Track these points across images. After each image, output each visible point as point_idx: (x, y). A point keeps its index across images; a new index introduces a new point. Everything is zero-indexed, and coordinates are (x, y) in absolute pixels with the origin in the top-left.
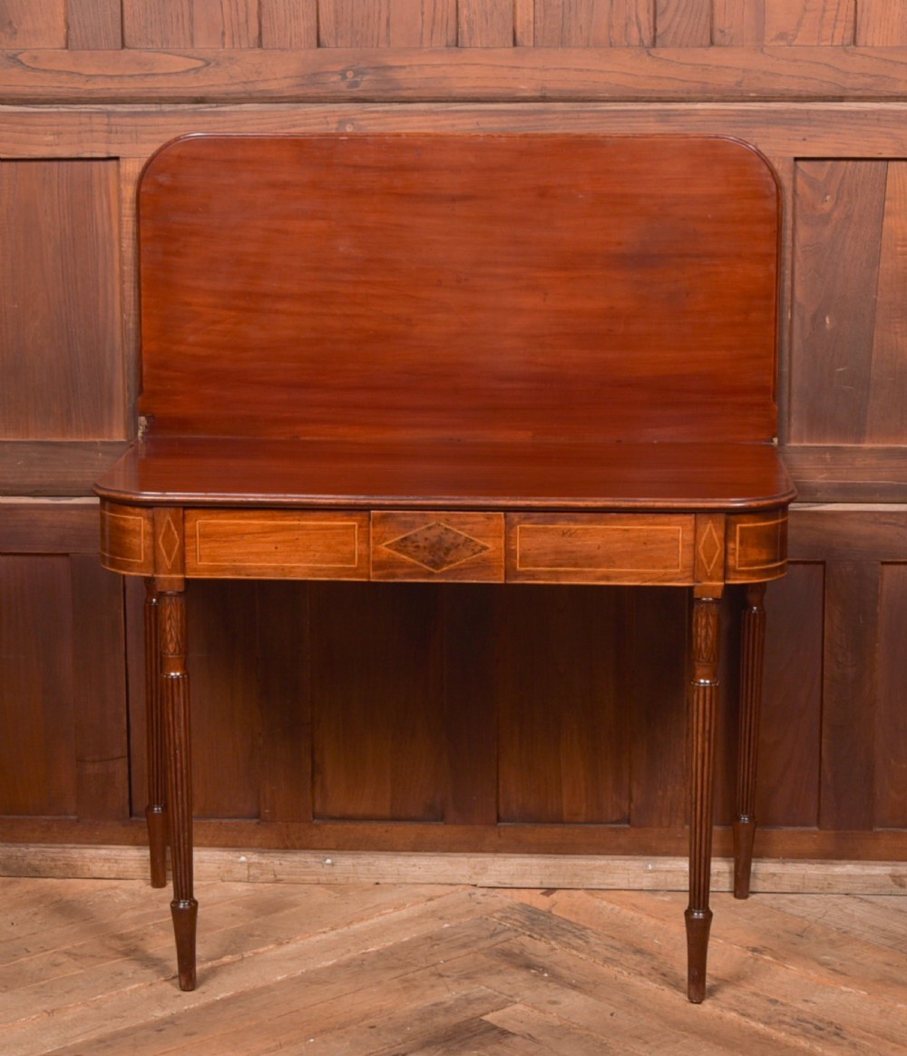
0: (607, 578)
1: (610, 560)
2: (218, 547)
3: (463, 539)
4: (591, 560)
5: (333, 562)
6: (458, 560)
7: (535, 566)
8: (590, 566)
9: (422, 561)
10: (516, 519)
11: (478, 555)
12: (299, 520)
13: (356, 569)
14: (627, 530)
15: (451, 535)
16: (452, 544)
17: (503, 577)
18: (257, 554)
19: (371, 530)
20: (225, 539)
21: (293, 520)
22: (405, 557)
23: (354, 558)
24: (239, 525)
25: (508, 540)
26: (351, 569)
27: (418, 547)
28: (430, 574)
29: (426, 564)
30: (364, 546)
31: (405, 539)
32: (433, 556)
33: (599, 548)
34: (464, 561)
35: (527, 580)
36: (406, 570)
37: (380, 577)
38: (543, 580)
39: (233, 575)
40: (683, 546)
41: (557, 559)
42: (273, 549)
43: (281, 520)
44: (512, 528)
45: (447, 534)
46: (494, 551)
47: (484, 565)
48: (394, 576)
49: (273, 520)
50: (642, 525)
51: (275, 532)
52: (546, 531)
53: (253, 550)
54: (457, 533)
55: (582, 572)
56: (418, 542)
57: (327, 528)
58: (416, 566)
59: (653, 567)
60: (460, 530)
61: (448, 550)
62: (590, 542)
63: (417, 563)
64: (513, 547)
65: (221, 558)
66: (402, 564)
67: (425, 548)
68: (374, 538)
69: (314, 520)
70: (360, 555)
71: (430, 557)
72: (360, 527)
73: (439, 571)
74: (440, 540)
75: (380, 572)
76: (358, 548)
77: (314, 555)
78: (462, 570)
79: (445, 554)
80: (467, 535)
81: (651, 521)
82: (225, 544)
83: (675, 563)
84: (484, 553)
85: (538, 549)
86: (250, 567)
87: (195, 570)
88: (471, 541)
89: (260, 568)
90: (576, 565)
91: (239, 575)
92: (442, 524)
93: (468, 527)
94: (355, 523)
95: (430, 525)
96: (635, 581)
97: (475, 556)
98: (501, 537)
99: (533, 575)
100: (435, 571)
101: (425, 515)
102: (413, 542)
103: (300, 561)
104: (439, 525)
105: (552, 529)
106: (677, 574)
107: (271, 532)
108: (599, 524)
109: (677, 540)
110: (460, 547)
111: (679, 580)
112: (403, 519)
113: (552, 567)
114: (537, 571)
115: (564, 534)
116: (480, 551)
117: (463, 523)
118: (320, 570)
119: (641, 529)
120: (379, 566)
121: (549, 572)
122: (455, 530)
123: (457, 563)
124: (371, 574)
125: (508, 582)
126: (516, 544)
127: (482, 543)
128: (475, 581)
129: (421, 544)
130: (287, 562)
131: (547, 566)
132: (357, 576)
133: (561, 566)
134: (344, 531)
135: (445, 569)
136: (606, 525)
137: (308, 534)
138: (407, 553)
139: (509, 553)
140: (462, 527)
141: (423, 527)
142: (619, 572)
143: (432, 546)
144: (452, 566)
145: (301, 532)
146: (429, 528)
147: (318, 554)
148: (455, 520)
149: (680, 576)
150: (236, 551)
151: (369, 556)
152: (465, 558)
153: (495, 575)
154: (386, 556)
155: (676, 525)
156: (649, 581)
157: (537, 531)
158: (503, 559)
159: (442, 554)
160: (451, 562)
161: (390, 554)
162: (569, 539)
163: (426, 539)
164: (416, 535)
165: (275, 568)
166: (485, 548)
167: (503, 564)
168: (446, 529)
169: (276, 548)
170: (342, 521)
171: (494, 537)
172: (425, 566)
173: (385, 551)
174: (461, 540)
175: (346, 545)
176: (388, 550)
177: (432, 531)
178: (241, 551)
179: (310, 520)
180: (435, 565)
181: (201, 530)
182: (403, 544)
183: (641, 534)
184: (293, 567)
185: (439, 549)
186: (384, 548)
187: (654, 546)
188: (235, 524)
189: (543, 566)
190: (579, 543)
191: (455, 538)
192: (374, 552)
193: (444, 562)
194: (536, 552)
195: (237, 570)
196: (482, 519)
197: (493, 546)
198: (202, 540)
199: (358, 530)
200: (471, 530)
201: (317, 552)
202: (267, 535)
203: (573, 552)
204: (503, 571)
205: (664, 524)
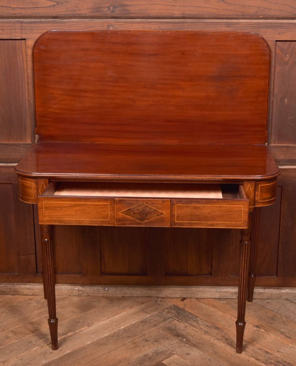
0: (213, 225)
1: (213, 218)
2: (52, 212)
3: (153, 210)
4: (206, 218)
5: (100, 218)
6: (151, 218)
7: (183, 220)
8: (205, 221)
9: (136, 219)
10: (175, 202)
11: (160, 216)
12: (85, 202)
13: (109, 221)
14: (221, 207)
15: (148, 209)
16: (149, 212)
17: (169, 224)
18: (68, 215)
19: (115, 206)
20: (55, 209)
21: (83, 202)
22: (129, 217)
23: (108, 217)
24: (61, 203)
25: (171, 210)
26: (106, 221)
27: (134, 213)
28: (140, 224)
29: (138, 220)
30: (112, 212)
31: (129, 210)
32: (141, 216)
33: (209, 213)
34: (153, 219)
35: (180, 226)
36: (130, 222)
37: (119, 225)
38: (186, 226)
39: (58, 223)
40: (244, 213)
41: (191, 218)
42: (75, 213)
43: (77, 202)
44: (173, 206)
45: (146, 208)
46: (166, 215)
47: (162, 220)
48: (125, 224)
49: (74, 202)
50: (227, 205)
51: (76, 206)
52: (187, 207)
53: (66, 214)
54: (150, 208)
55: (202, 223)
56: (134, 211)
57: (97, 205)
58: (134, 220)
59: (231, 221)
60: (152, 206)
61: (147, 215)
62: (205, 211)
63: (134, 219)
64: (174, 213)
65: (54, 217)
66: (128, 220)
67: (137, 213)
68: (116, 209)
69: (91, 202)
70: (111, 216)
71: (140, 217)
72: (110, 205)
73: (143, 222)
74: (144, 210)
75: (119, 223)
76: (109, 213)
77: (92, 216)
78: (152, 222)
79: (145, 216)
80: (155, 209)
81: (231, 203)
82: (55, 211)
83: (240, 219)
84: (162, 216)
85: (184, 214)
86: (66, 220)
87: (43, 221)
88: (157, 211)
89: (69, 221)
90: (199, 220)
91: (61, 223)
92: (144, 204)
93: (155, 205)
94: (109, 203)
95: (139, 204)
96: (224, 227)
97: (158, 217)
98: (169, 209)
99: (182, 224)
100: (142, 223)
101: (137, 200)
102: (133, 211)
103: (86, 218)
104: (143, 204)
105: (190, 206)
106: (241, 224)
107: (74, 206)
108: (209, 204)
109: (241, 211)
110: (152, 213)
111: (242, 226)
112: (128, 202)
113: (189, 221)
114: (184, 222)
115: (195, 208)
116: (160, 215)
117: (153, 204)
118: (94, 221)
119: (227, 206)
120: (118, 220)
121: (188, 223)
122: (150, 206)
123: (151, 219)
124: (115, 223)
125: (172, 227)
126: (175, 212)
127: (161, 211)
128: (158, 227)
129: (136, 212)
130: (81, 218)
131: (188, 221)
132: (110, 224)
133: (193, 221)
134: (104, 206)
135: (145, 222)
136: (212, 204)
137: (89, 208)
138: (130, 215)
139: (172, 216)
140: (153, 205)
141: (137, 205)
142: (217, 223)
143: (140, 212)
144: (149, 220)
145: (86, 207)
146: (139, 206)
147: (93, 216)
148: (150, 202)
149: (242, 225)
150: (59, 214)
151: (114, 216)
152: (154, 217)
153: (167, 224)
154: (121, 216)
155: (241, 205)
156: (229, 227)
157: (183, 207)
158: (169, 218)
159: (144, 216)
160: (148, 219)
161: (123, 215)
162: (197, 210)
163: (138, 210)
164: (134, 208)
165: (76, 221)
166: (162, 214)
167: (169, 220)
168: (146, 206)
169: (76, 213)
170: (103, 202)
171: (166, 209)
172: (137, 220)
173: (121, 214)
174: (152, 210)
175: (104, 212)
176: (122, 214)
177: (140, 206)
178: (62, 214)
179: (90, 202)
180: (141, 220)
181: (45, 206)
182: (128, 212)
183: (227, 208)
184: (83, 220)
185: (143, 214)
186: (120, 213)
187: (231, 213)
188: (59, 203)
189: (186, 221)
190: (201, 212)
191: (150, 210)
192: (116, 215)
193: (145, 219)
194: (183, 215)
195: (60, 221)
196: (161, 202)
197: (166, 213)
198: (45, 209)
199: (110, 206)
200: (156, 206)
201: (93, 214)
202: (72, 208)
203: (198, 215)
204: (169, 222)
205: (236, 205)
